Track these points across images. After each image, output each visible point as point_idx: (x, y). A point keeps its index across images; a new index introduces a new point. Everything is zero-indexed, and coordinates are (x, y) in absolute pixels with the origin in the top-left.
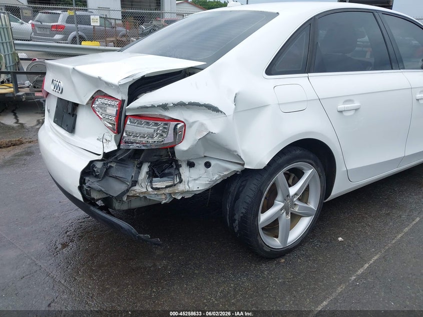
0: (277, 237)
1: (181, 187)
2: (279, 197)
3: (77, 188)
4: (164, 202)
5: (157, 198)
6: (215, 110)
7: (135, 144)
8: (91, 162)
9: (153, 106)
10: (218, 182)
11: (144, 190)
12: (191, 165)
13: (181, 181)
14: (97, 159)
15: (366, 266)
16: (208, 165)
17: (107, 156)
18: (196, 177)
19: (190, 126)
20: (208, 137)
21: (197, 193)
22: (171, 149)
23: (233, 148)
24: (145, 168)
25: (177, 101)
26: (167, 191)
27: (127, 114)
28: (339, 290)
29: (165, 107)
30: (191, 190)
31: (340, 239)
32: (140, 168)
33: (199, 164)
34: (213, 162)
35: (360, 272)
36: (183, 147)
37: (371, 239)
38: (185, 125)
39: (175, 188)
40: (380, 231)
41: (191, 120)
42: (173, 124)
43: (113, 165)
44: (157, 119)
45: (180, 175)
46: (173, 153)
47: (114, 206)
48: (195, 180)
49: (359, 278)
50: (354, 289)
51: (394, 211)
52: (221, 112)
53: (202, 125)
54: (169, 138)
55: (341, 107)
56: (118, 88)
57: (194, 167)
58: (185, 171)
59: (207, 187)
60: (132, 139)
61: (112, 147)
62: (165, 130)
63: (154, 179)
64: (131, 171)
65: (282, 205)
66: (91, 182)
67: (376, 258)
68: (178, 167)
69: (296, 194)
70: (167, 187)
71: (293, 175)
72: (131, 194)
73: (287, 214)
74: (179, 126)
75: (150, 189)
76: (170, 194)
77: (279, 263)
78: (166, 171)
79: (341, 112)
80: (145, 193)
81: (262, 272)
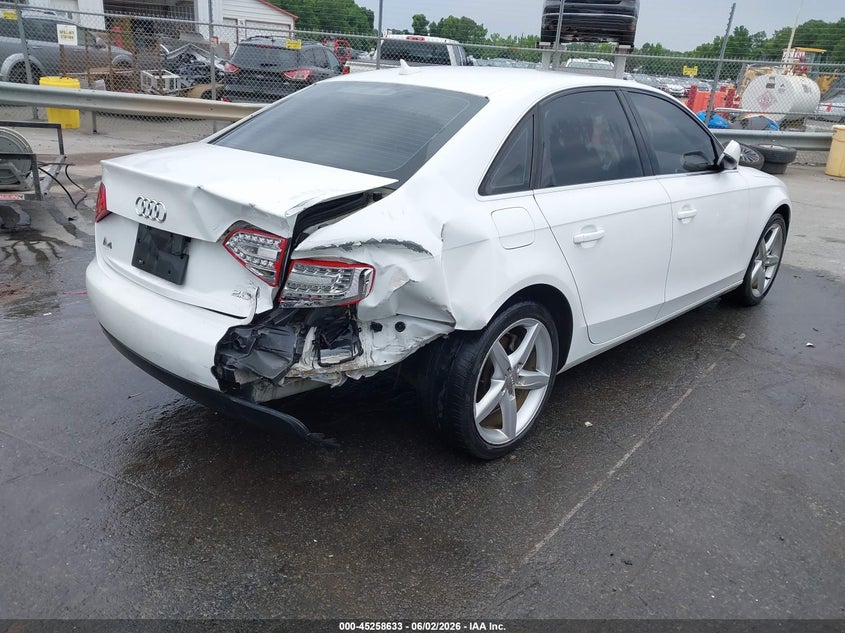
0: (500, 427)
1: (361, 362)
2: (497, 373)
3: (210, 371)
4: (335, 384)
5: (325, 380)
6: (418, 249)
7: (302, 301)
8: (231, 329)
9: (333, 247)
10: (414, 351)
11: (310, 369)
12: (376, 328)
13: (361, 353)
14: (239, 324)
15: (627, 456)
16: (400, 327)
17: (258, 319)
18: (383, 346)
19: (382, 273)
20: (408, 286)
21: (383, 369)
22: (353, 307)
23: (441, 302)
24: (310, 337)
25: (366, 237)
26: (342, 368)
27: (293, 258)
28: (596, 488)
29: (348, 247)
30: (376, 364)
31: (588, 424)
32: (304, 336)
33: (387, 326)
34: (408, 323)
35: (620, 464)
36: (370, 302)
37: (630, 421)
38: (374, 271)
39: (353, 362)
40: (641, 410)
41: (383, 264)
42: (359, 270)
43: (266, 332)
44: (334, 264)
45: (358, 344)
46: (354, 311)
47: (253, 395)
48: (381, 350)
49: (620, 471)
50: (613, 486)
51: (657, 382)
52: (427, 252)
53: (400, 270)
54: (352, 291)
55: (580, 236)
56: (283, 221)
57: (380, 330)
58: (367, 339)
59: (398, 360)
60: (296, 292)
61: (265, 305)
62: (347, 280)
63: (322, 351)
64: (292, 341)
65: (502, 383)
66: (234, 358)
67: (638, 445)
68: (357, 331)
69: (520, 363)
70: (342, 362)
71: (515, 337)
72: (289, 375)
73: (511, 392)
74: (366, 273)
75: (317, 367)
76: (343, 373)
77: (508, 461)
78: (339, 339)
79: (578, 244)
80: (310, 372)
81: (488, 474)
